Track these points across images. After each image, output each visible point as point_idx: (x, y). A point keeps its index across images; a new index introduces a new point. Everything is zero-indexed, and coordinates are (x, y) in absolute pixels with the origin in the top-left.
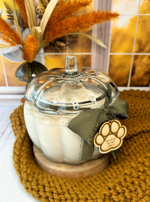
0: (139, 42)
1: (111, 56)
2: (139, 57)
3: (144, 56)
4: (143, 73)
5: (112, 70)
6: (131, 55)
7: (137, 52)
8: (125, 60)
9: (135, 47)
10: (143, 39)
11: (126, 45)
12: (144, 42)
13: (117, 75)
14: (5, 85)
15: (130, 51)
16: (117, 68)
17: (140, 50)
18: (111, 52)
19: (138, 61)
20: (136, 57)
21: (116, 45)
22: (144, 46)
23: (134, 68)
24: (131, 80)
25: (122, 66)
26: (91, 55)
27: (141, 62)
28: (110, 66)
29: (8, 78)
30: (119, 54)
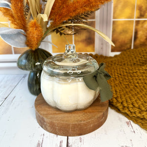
0: (140, 8)
1: (114, 22)
2: (141, 22)
3: (145, 21)
4: (145, 38)
5: (115, 36)
6: (133, 21)
7: (138, 18)
8: (128, 25)
9: (136, 13)
10: (143, 5)
11: (128, 11)
12: (144, 8)
13: (120, 41)
14: (11, 53)
15: (131, 17)
16: (121, 33)
17: (141, 16)
18: (114, 18)
19: (140, 25)
20: (138, 22)
21: (118, 12)
22: (145, 12)
23: (136, 33)
24: (134, 45)
25: (124, 31)
26: (94, 22)
27: (142, 27)
28: (114, 31)
30: (122, 19)
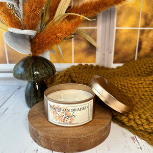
0: (145, 16)
1: (117, 30)
2: (145, 32)
3: (150, 30)
4: (150, 49)
5: (118, 46)
6: (137, 30)
7: (143, 27)
8: (132, 35)
9: (141, 22)
10: (148, 13)
11: (132, 19)
12: (149, 16)
13: (123, 51)
14: (6, 63)
15: (136, 26)
16: (124, 43)
17: (146, 25)
18: (117, 26)
19: (145, 35)
20: (142, 32)
22: (150, 21)
23: (140, 43)
24: (138, 57)
25: (128, 41)
26: (96, 29)
27: (147, 37)
28: (117, 40)
29: (8, 54)
30: (125, 28)
